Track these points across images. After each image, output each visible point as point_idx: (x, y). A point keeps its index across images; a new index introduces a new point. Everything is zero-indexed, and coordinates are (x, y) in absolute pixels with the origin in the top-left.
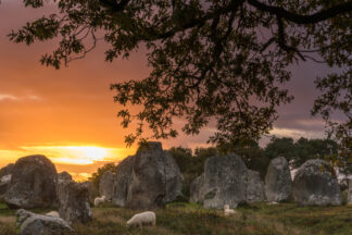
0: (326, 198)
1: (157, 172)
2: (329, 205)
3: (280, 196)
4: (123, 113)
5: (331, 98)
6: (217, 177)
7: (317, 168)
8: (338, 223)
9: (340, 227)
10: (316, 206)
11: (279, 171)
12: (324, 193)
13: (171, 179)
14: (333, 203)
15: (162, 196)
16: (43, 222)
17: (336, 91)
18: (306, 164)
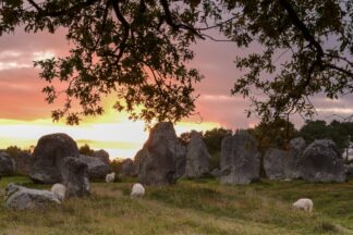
0: (330, 175)
1: (168, 150)
2: (333, 182)
3: (296, 174)
4: (49, 90)
5: (253, 78)
6: (232, 156)
7: (323, 148)
8: (327, 198)
9: (329, 202)
10: (320, 182)
11: (296, 151)
12: (329, 171)
13: (181, 157)
14: (337, 180)
15: (172, 173)
16: (31, 196)
17: (256, 71)
18: (313, 144)
